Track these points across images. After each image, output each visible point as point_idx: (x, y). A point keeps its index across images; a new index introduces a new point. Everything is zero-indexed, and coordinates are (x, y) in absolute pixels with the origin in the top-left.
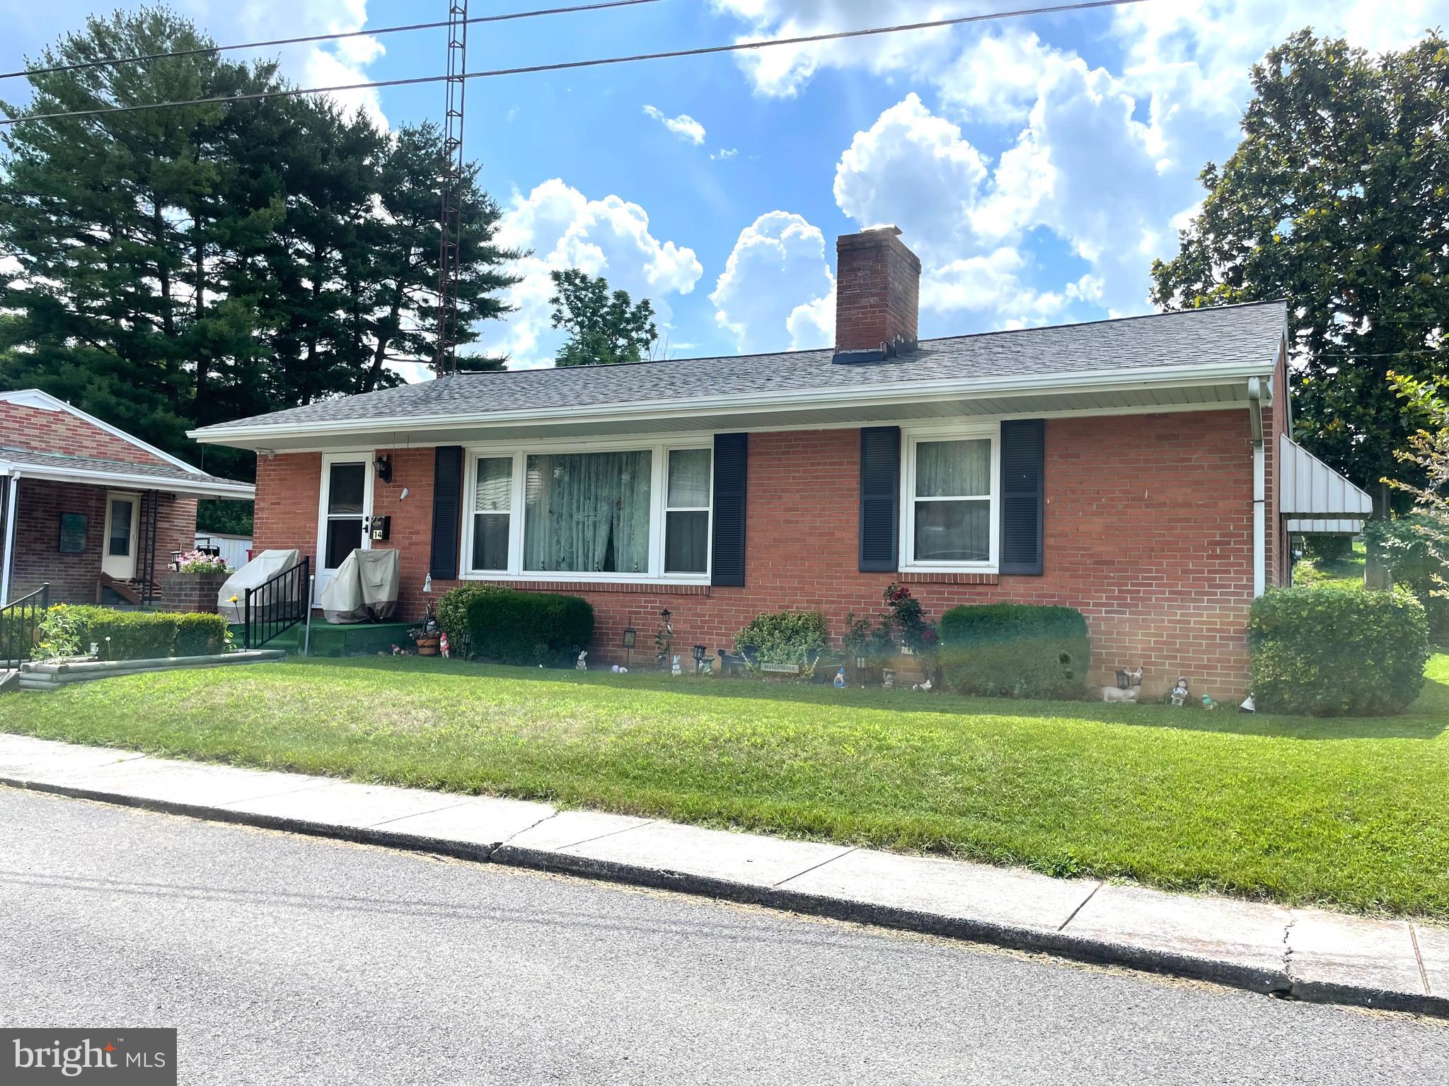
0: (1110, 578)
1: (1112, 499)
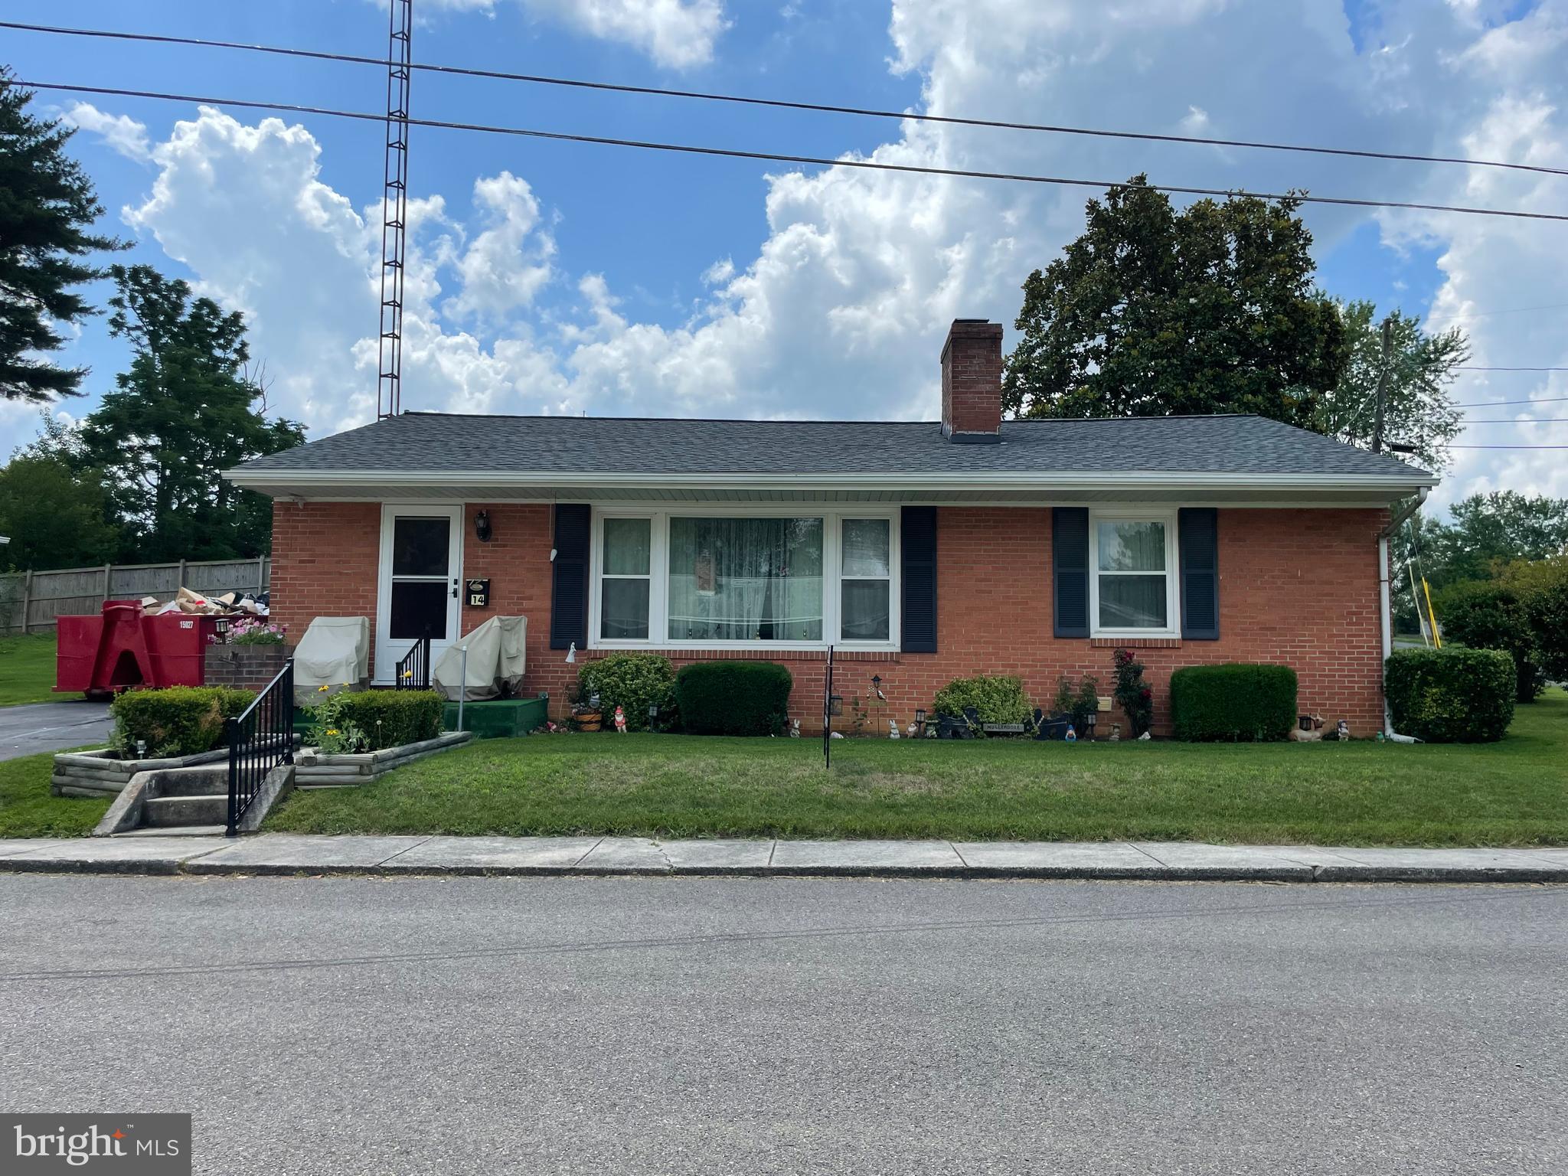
0: (1272, 641)
1: (1273, 577)
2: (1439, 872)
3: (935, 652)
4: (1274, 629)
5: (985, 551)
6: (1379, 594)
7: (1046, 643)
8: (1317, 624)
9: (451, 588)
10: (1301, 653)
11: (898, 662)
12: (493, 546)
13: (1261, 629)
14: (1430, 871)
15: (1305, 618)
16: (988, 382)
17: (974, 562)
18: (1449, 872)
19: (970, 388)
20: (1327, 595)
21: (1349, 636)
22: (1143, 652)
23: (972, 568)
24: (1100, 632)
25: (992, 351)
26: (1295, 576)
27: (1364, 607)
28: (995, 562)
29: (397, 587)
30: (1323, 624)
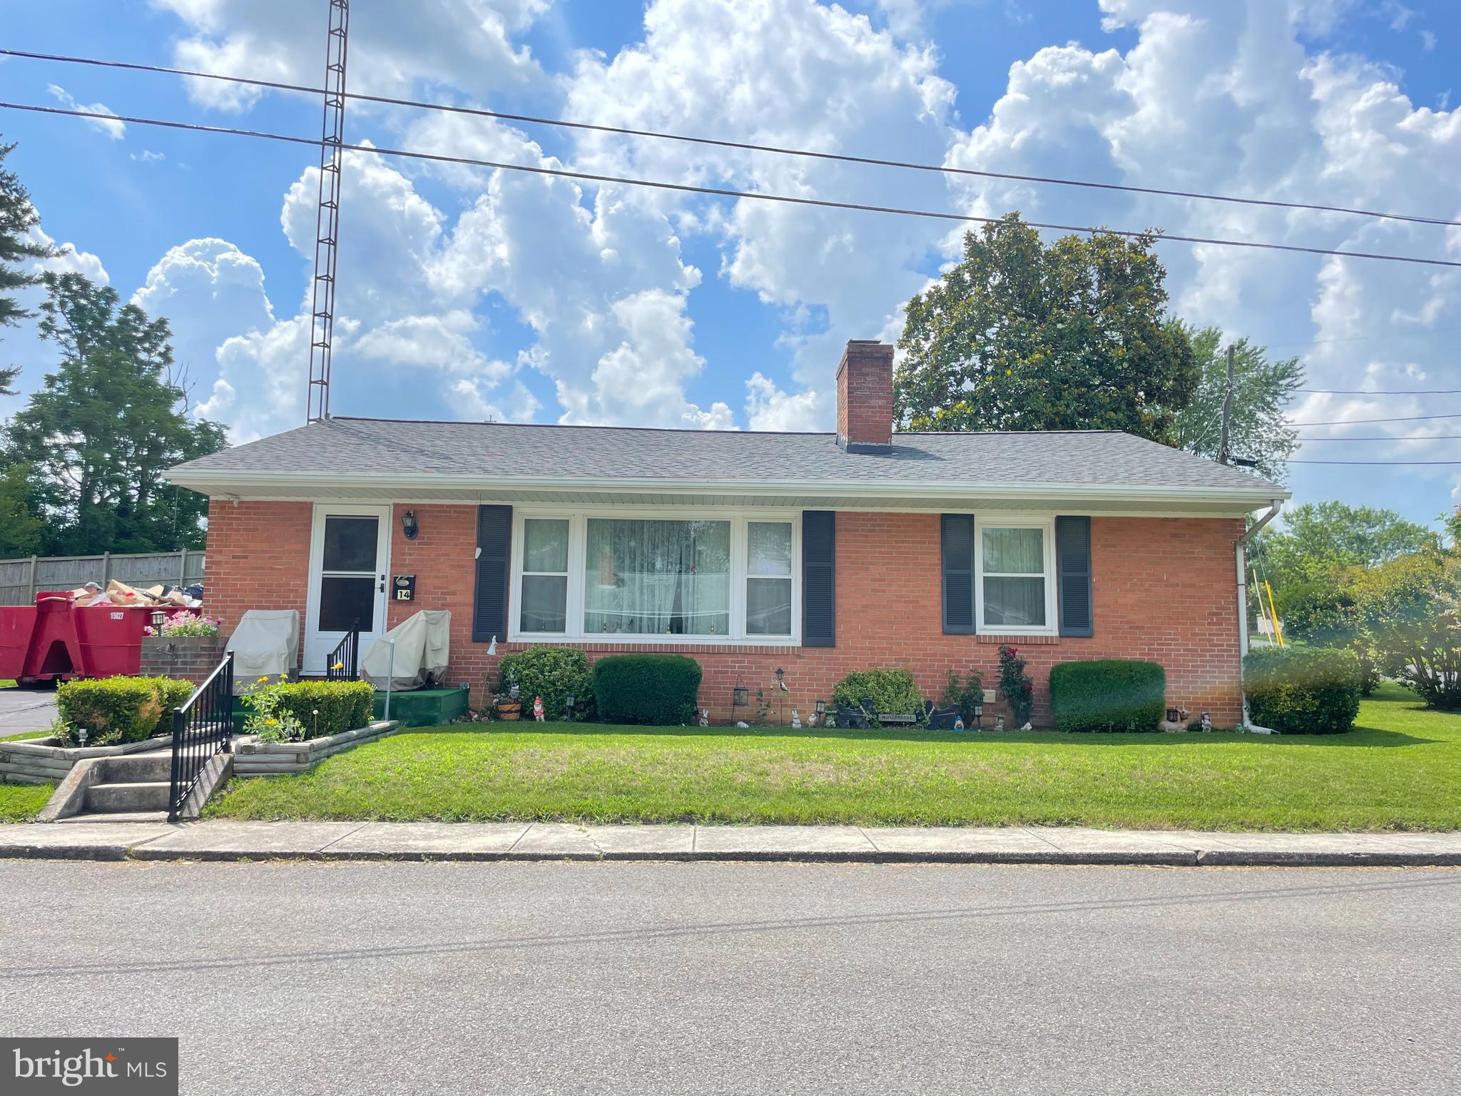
0: (1140, 639)
1: (1141, 580)
2: (1309, 856)
3: (833, 646)
4: (1143, 628)
5: (880, 552)
6: (1237, 597)
7: (934, 639)
8: (1179, 624)
9: (378, 584)
10: (1167, 650)
11: (799, 656)
12: (419, 544)
13: (1131, 628)
14: (1301, 855)
15: (1171, 618)
16: (880, 398)
17: (870, 563)
18: (1319, 856)
19: (864, 402)
20: (1190, 597)
21: (1210, 635)
22: (1024, 648)
23: (867, 569)
24: (985, 629)
25: (885, 370)
26: (1161, 580)
27: (1223, 608)
28: (888, 564)
29: (326, 582)
30: (1186, 624)
